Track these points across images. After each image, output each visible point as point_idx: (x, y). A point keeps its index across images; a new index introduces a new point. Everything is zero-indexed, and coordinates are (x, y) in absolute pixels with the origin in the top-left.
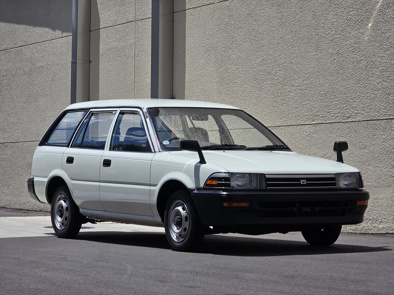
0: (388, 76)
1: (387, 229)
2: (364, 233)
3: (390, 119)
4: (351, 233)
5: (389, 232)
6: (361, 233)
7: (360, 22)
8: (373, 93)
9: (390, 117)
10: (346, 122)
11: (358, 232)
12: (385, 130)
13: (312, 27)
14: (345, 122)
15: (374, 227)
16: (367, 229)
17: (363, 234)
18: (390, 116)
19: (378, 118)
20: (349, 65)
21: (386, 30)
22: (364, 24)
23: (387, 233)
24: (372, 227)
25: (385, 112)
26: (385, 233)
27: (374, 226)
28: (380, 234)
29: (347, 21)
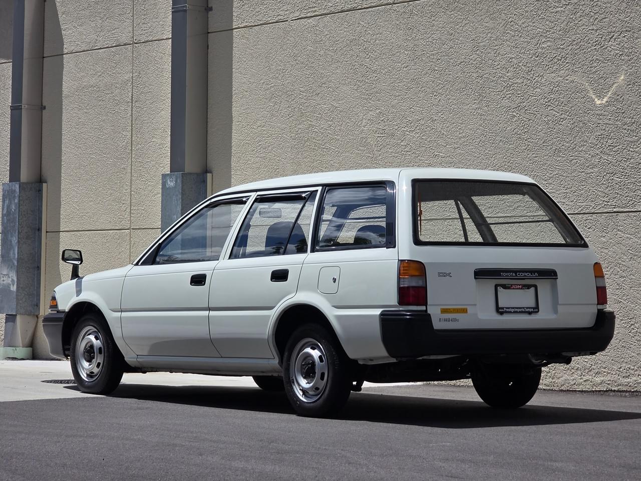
0: (610, 146)
1: (609, 384)
2: (568, 390)
3: (615, 212)
4: (544, 389)
5: (613, 389)
6: (562, 391)
7: (561, 60)
8: (583, 172)
9: (615, 210)
10: (534, 216)
11: (557, 389)
12: (605, 230)
13: (472, 64)
14: (531, 216)
15: (585, 381)
16: (572, 383)
17: (565, 391)
18: (614, 208)
19: (593, 211)
20: (540, 126)
21: (607, 74)
22: (567, 63)
23: (609, 390)
24: (582, 380)
25: (606, 202)
26: (605, 389)
27: (585, 378)
28: (596, 391)
29: (537, 57)
